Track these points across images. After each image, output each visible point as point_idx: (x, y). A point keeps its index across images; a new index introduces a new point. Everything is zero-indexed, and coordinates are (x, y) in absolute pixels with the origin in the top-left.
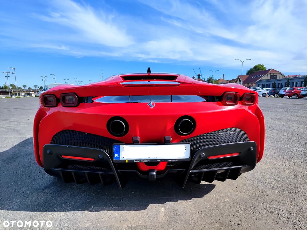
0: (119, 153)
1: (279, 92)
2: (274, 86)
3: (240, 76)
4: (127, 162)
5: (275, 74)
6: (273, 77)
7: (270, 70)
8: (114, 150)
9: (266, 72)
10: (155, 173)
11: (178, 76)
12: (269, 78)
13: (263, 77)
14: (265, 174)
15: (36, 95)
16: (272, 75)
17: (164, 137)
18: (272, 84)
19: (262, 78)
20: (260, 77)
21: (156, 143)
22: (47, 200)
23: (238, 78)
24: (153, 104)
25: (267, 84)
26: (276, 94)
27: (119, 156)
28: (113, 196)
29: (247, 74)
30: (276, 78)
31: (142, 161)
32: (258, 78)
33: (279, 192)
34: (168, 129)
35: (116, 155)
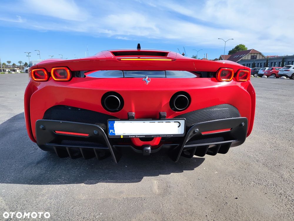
0: (113, 129)
1: (258, 72)
2: (254, 66)
3: (222, 55)
4: (122, 137)
5: (255, 55)
6: (253, 58)
7: (251, 50)
8: (109, 125)
9: (247, 52)
10: (149, 148)
11: (168, 53)
12: (249, 58)
13: (244, 57)
14: (250, 148)
15: (21, 71)
16: (253, 55)
17: (160, 113)
18: (252, 64)
19: (243, 58)
20: (242, 57)
21: (152, 119)
22: (41, 174)
23: (221, 57)
24: (148, 80)
25: (247, 64)
26: (256, 73)
27: (114, 131)
28: (107, 170)
29: (229, 54)
30: (256, 58)
31: (137, 136)
32: (239, 58)
33: (264, 165)
34: (163, 105)
35: (111, 131)
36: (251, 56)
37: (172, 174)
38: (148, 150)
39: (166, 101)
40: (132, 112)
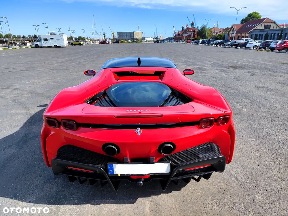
0: (113, 169)
1: (270, 45)
2: (266, 38)
3: (234, 25)
4: (119, 175)
5: (269, 24)
6: (267, 27)
7: (265, 19)
8: (109, 167)
9: (261, 21)
10: (142, 182)
11: (166, 71)
12: (263, 28)
13: (258, 26)
15: (31, 46)
16: (266, 24)
18: (265, 34)
19: (256, 28)
20: (254, 27)
23: (232, 27)
24: (140, 131)
25: (260, 35)
26: (267, 47)
27: (113, 171)
29: (242, 23)
30: (270, 28)
31: (131, 175)
32: (252, 28)
34: (152, 152)
35: (110, 171)
36: (265, 25)
37: (162, 194)
38: (141, 184)
39: (155, 149)
40: (127, 157)
